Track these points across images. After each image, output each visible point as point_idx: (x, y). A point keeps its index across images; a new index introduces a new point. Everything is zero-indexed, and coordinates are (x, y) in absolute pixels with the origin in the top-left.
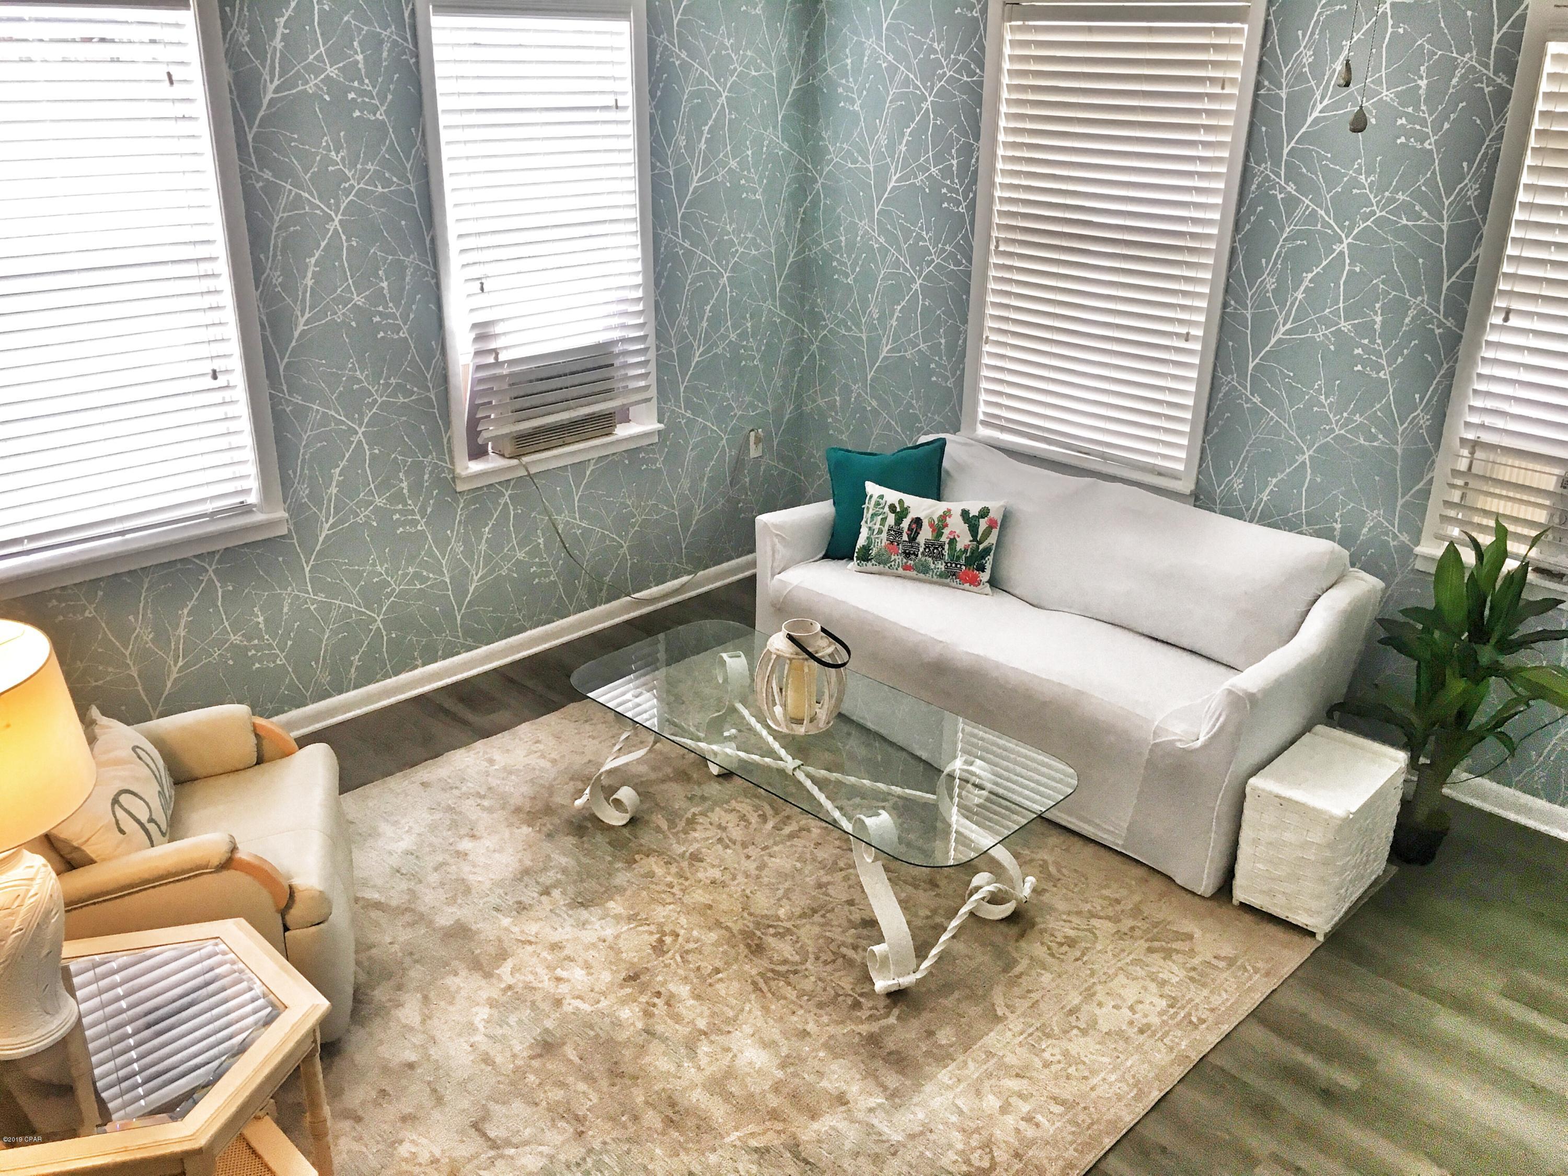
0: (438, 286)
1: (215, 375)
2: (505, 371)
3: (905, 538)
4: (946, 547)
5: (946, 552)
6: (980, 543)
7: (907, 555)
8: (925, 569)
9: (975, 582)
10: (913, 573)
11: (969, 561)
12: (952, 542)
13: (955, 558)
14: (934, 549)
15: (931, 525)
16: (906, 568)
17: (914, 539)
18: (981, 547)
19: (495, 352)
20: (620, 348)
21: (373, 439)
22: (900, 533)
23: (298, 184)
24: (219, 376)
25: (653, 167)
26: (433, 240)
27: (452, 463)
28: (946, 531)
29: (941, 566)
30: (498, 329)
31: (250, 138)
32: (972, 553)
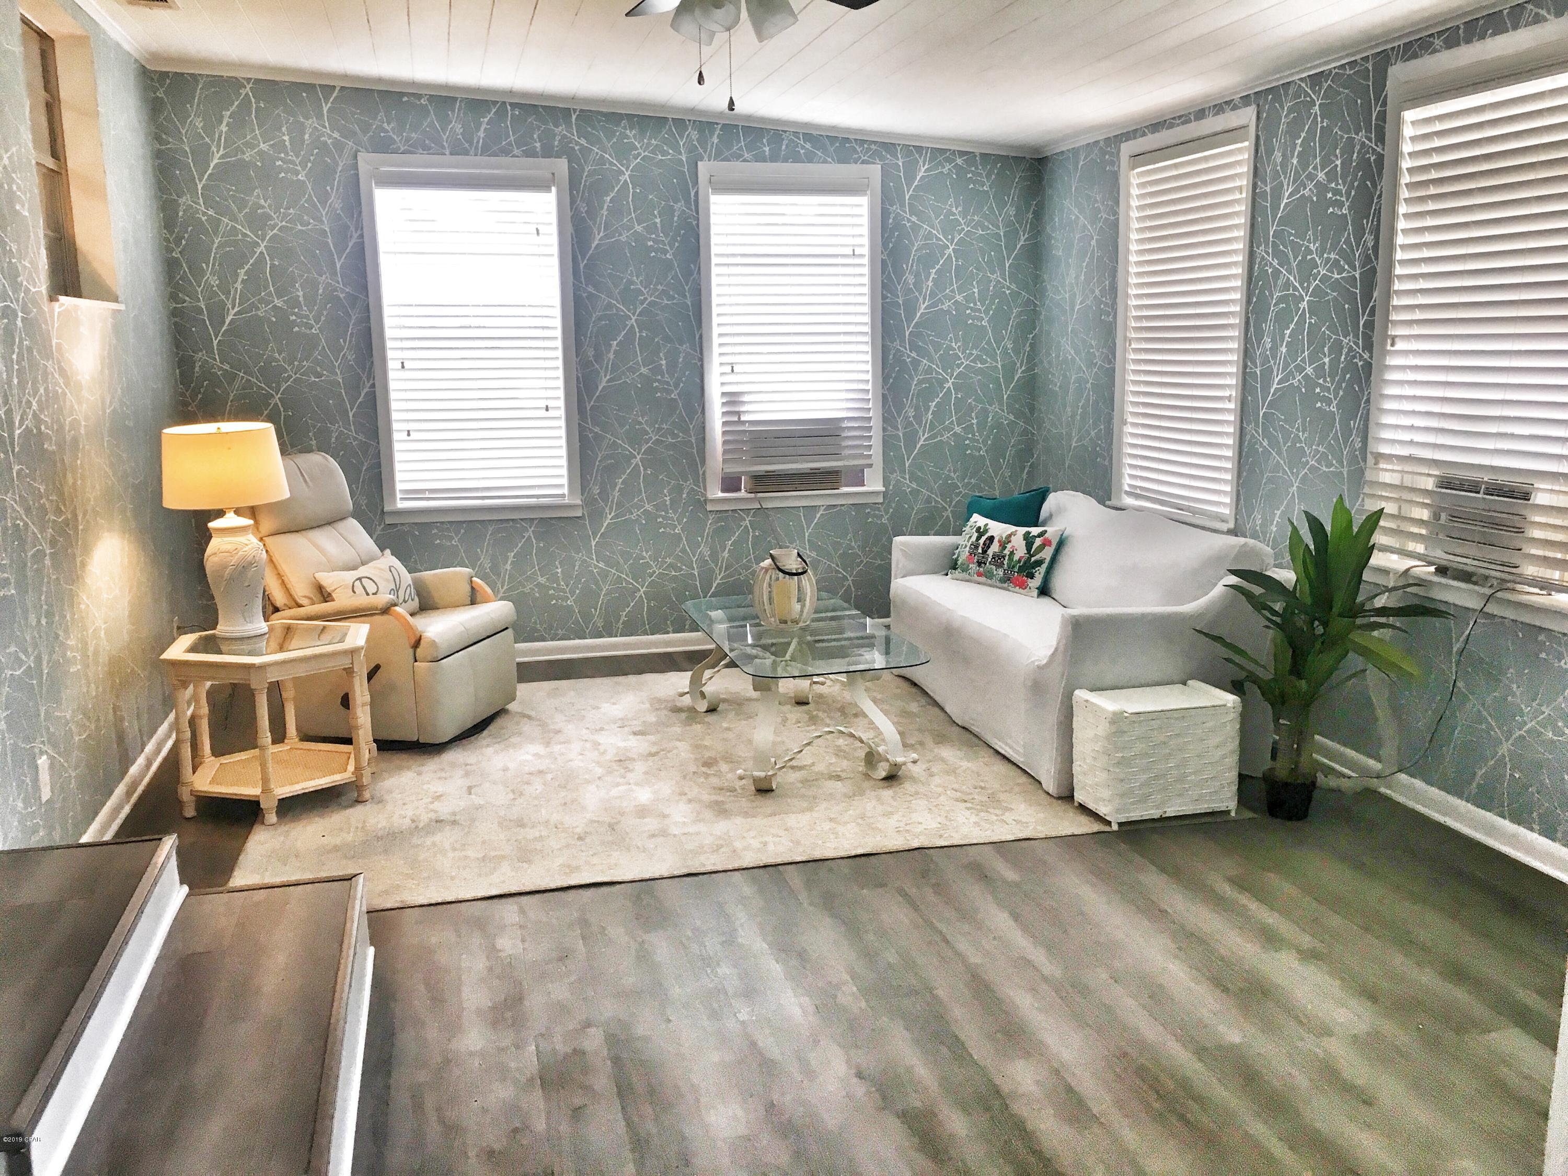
0: (702, 366)
1: (547, 409)
2: (747, 427)
3: (980, 550)
4: (1007, 558)
5: (1006, 562)
6: (1032, 556)
7: (979, 564)
8: (989, 575)
9: (1023, 586)
10: (983, 579)
11: (1021, 570)
12: (1012, 553)
13: (1011, 567)
14: (998, 559)
15: (999, 541)
16: (979, 574)
17: (986, 551)
18: (1033, 559)
19: (738, 413)
20: (846, 424)
21: (646, 463)
22: (977, 547)
23: (610, 295)
24: (550, 410)
25: (884, 297)
26: (701, 337)
27: (705, 489)
28: (1009, 546)
29: (1001, 572)
30: (746, 398)
31: (582, 266)
32: (1025, 563)
